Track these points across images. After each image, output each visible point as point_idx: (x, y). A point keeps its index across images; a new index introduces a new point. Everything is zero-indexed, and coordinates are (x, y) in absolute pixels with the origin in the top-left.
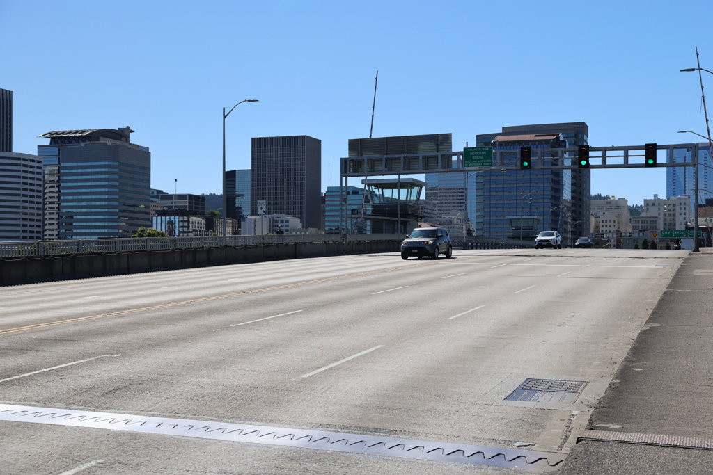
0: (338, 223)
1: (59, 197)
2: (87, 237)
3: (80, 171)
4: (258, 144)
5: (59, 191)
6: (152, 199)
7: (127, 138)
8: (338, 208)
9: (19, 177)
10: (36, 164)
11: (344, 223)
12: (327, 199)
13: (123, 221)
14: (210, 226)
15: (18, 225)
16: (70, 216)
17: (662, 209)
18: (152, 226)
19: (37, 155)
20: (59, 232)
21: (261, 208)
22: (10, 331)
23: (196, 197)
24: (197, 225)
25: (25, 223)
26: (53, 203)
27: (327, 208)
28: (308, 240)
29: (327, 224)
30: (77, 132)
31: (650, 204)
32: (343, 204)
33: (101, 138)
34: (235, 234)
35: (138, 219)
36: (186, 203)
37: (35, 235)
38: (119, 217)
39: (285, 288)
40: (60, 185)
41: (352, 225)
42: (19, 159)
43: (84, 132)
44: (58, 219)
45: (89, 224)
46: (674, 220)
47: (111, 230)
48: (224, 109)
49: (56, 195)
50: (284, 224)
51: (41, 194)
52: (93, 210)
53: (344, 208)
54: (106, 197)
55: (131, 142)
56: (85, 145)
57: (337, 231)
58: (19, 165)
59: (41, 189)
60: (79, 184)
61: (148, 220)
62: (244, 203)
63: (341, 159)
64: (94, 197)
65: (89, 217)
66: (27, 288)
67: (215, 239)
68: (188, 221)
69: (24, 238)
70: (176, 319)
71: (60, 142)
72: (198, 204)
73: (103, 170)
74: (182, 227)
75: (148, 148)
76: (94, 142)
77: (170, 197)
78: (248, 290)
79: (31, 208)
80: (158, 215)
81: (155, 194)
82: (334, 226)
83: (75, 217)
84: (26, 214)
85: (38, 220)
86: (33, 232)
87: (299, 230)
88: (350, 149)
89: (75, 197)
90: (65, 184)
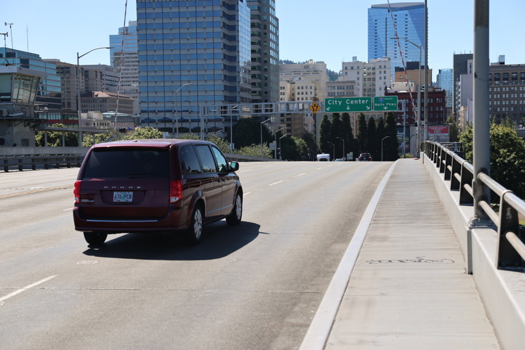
17: (361, 72)
31: (349, 68)
46: (374, 85)
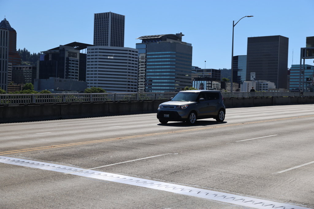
0: (298, 86)
1: (145, 70)
2: (159, 91)
3: (156, 56)
4: (251, 41)
5: (146, 67)
6: (192, 72)
7: (181, 39)
8: (299, 77)
9: (126, 60)
10: (135, 53)
11: (301, 86)
12: (291, 72)
13: (177, 83)
14: (223, 86)
15: (126, 84)
16: (151, 80)
18: (192, 86)
19: (135, 48)
20: (145, 88)
21: (253, 77)
22: (123, 138)
23: (216, 71)
24: (216, 86)
25: (129, 83)
26: (143, 73)
27: (291, 77)
28: (280, 95)
29: (290, 86)
30: (155, 36)
32: (302, 74)
33: (167, 39)
34: (237, 91)
35: (185, 82)
36: (210, 74)
37: (134, 90)
38: (176, 81)
39: (266, 122)
40: (146, 64)
41: (306, 87)
42: (127, 50)
43: (159, 36)
44: (145, 82)
45: (160, 84)
47: (171, 88)
48: (234, 21)
49: (144, 69)
50: (265, 86)
51: (137, 69)
52: (162, 77)
53: (302, 77)
54: (169, 70)
55: (182, 41)
56: (159, 43)
57: (297, 90)
58: (127, 54)
59: (137, 66)
60: (156, 63)
61: (190, 83)
62: (242, 74)
63: (302, 49)
64: (163, 70)
65: (160, 81)
66: (130, 117)
67: (226, 93)
68: (211, 84)
69: (129, 91)
70: (206, 136)
71: (147, 41)
72: (217, 74)
73: (168, 56)
74: (208, 87)
75: (191, 44)
76: (164, 41)
77: (202, 71)
78: (245, 122)
79: (132, 76)
80: (195, 80)
81: (194, 69)
82: (295, 87)
83: (153, 81)
84: (130, 79)
85: (135, 82)
86: (132, 88)
87: (274, 89)
88: (307, 43)
89: (154, 70)
90: (149, 64)
